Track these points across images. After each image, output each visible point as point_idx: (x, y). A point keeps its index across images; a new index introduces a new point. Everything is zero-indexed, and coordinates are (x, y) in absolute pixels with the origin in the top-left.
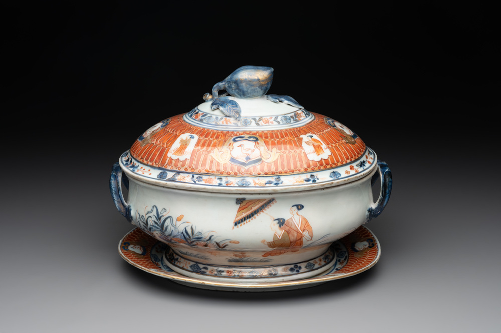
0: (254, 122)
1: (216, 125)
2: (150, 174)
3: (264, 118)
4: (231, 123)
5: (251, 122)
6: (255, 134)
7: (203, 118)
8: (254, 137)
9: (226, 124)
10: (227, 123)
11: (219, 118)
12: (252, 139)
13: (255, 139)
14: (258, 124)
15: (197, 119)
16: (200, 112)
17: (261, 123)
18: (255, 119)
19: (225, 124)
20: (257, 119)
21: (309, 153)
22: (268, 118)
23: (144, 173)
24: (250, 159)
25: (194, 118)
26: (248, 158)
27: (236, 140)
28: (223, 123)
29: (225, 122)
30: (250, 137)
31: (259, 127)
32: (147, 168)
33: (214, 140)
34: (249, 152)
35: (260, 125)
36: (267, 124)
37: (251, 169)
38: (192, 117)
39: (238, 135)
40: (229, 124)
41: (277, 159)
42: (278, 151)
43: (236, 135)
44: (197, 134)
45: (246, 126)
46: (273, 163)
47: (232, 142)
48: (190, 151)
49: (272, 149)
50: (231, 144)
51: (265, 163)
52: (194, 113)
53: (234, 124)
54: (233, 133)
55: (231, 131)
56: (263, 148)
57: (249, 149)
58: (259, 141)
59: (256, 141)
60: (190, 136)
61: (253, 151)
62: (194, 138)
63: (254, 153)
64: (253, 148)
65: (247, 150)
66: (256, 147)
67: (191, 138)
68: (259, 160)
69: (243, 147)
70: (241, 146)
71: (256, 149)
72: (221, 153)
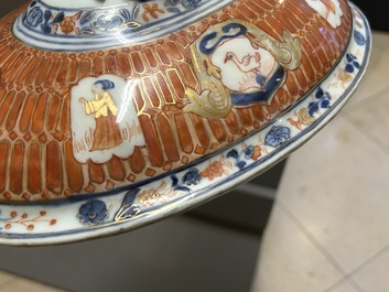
1: (134, 31)
2: (53, 222)
4: (163, 12)
7: (87, 25)
8: (234, 26)
9: (155, 20)
10: (155, 17)
11: (130, 9)
12: (232, 32)
13: (238, 30)
15: (73, 33)
16: (67, 14)
19: (152, 20)
23: (31, 227)
24: (264, 78)
25: (60, 32)
26: (260, 79)
27: (209, 46)
28: (146, 19)
29: (148, 15)
30: (226, 29)
32: (33, 212)
34: (254, 64)
37: (276, 98)
38: (52, 32)
39: (198, 34)
40: (161, 17)
41: (303, 53)
42: (293, 35)
43: (196, 37)
44: (110, 71)
45: (196, 7)
46: (302, 67)
47: (204, 57)
48: (131, 123)
49: (282, 35)
50: (205, 63)
51: (293, 73)
52: (50, 21)
53: (170, 10)
54: (183, 34)
55: (176, 30)
56: (267, 42)
57: (249, 57)
58: (249, 31)
59: (243, 31)
60: (100, 86)
61: (258, 58)
62: (113, 86)
63: (262, 61)
64: (253, 51)
65: (245, 60)
66: (256, 45)
67: (104, 88)
68: (280, 72)
69: (234, 58)
70: (229, 58)
71: (261, 51)
72: (205, 93)
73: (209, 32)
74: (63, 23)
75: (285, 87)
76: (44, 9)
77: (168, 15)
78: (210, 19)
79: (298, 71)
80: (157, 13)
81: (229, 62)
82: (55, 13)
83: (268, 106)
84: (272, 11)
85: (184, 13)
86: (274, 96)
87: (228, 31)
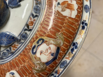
1: (13, 54)
3: (28, 23)
4: (18, 45)
5: (26, 33)
6: (37, 38)
9: (17, 49)
12: (40, 43)
14: (30, 30)
17: (30, 27)
18: (26, 30)
20: (26, 28)
21: (71, 15)
22: (30, 20)
27: (34, 51)
28: (14, 50)
29: (14, 48)
30: (38, 42)
31: (33, 31)
33: (24, 64)
34: (49, 51)
35: (32, 29)
36: (34, 24)
37: (59, 56)
39: (30, 47)
40: (18, 47)
41: (64, 37)
42: (59, 33)
43: (30, 49)
45: (27, 38)
46: (65, 42)
50: (35, 57)
53: (20, 44)
54: (26, 49)
55: (24, 49)
57: (47, 50)
58: (45, 40)
59: (43, 41)
62: (14, 74)
63: (51, 49)
64: (48, 47)
65: (46, 51)
69: (43, 52)
70: (41, 53)
72: (38, 67)
75: (61, 52)
77: (20, 45)
78: (32, 40)
80: (16, 46)
81: (42, 54)
83: (57, 60)
85: (24, 42)
87: (39, 43)
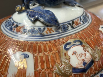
0: (69, 26)
1: (41, 36)
3: (74, 21)
4: (53, 31)
5: (68, 27)
6: (76, 37)
7: (25, 31)
10: (50, 32)
11: (42, 28)
13: (79, 43)
15: (19, 32)
16: (19, 25)
17: (74, 25)
19: (49, 33)
20: (71, 22)
22: (77, 20)
25: (15, 31)
26: (85, 64)
27: (67, 47)
28: (47, 33)
31: (74, 30)
33: (49, 53)
34: (83, 57)
35: (74, 27)
36: (78, 26)
38: (13, 30)
39: (65, 42)
40: (53, 33)
42: (99, 48)
43: (64, 43)
44: (29, 50)
45: (66, 31)
46: (100, 60)
47: (65, 51)
48: (31, 74)
49: (95, 47)
50: (65, 54)
51: (96, 63)
52: (13, 26)
53: (56, 31)
54: (59, 40)
55: (57, 39)
56: (89, 50)
57: (82, 54)
58: (83, 44)
59: (81, 44)
60: (23, 56)
61: (85, 55)
62: (28, 57)
63: (86, 57)
64: (83, 52)
65: (80, 55)
66: (85, 50)
67: (25, 57)
68: (92, 62)
69: (76, 54)
70: (74, 53)
71: (86, 52)
72: (63, 66)
73: (69, 42)
74: (17, 28)
75: (93, 68)
76: (12, 21)
77: (55, 33)
78: (70, 37)
79: (99, 62)
80: (51, 31)
81: (74, 55)
82: (15, 24)
83: (85, 75)
84: (92, 37)
85: (61, 33)
86: (88, 71)
87: (75, 43)
